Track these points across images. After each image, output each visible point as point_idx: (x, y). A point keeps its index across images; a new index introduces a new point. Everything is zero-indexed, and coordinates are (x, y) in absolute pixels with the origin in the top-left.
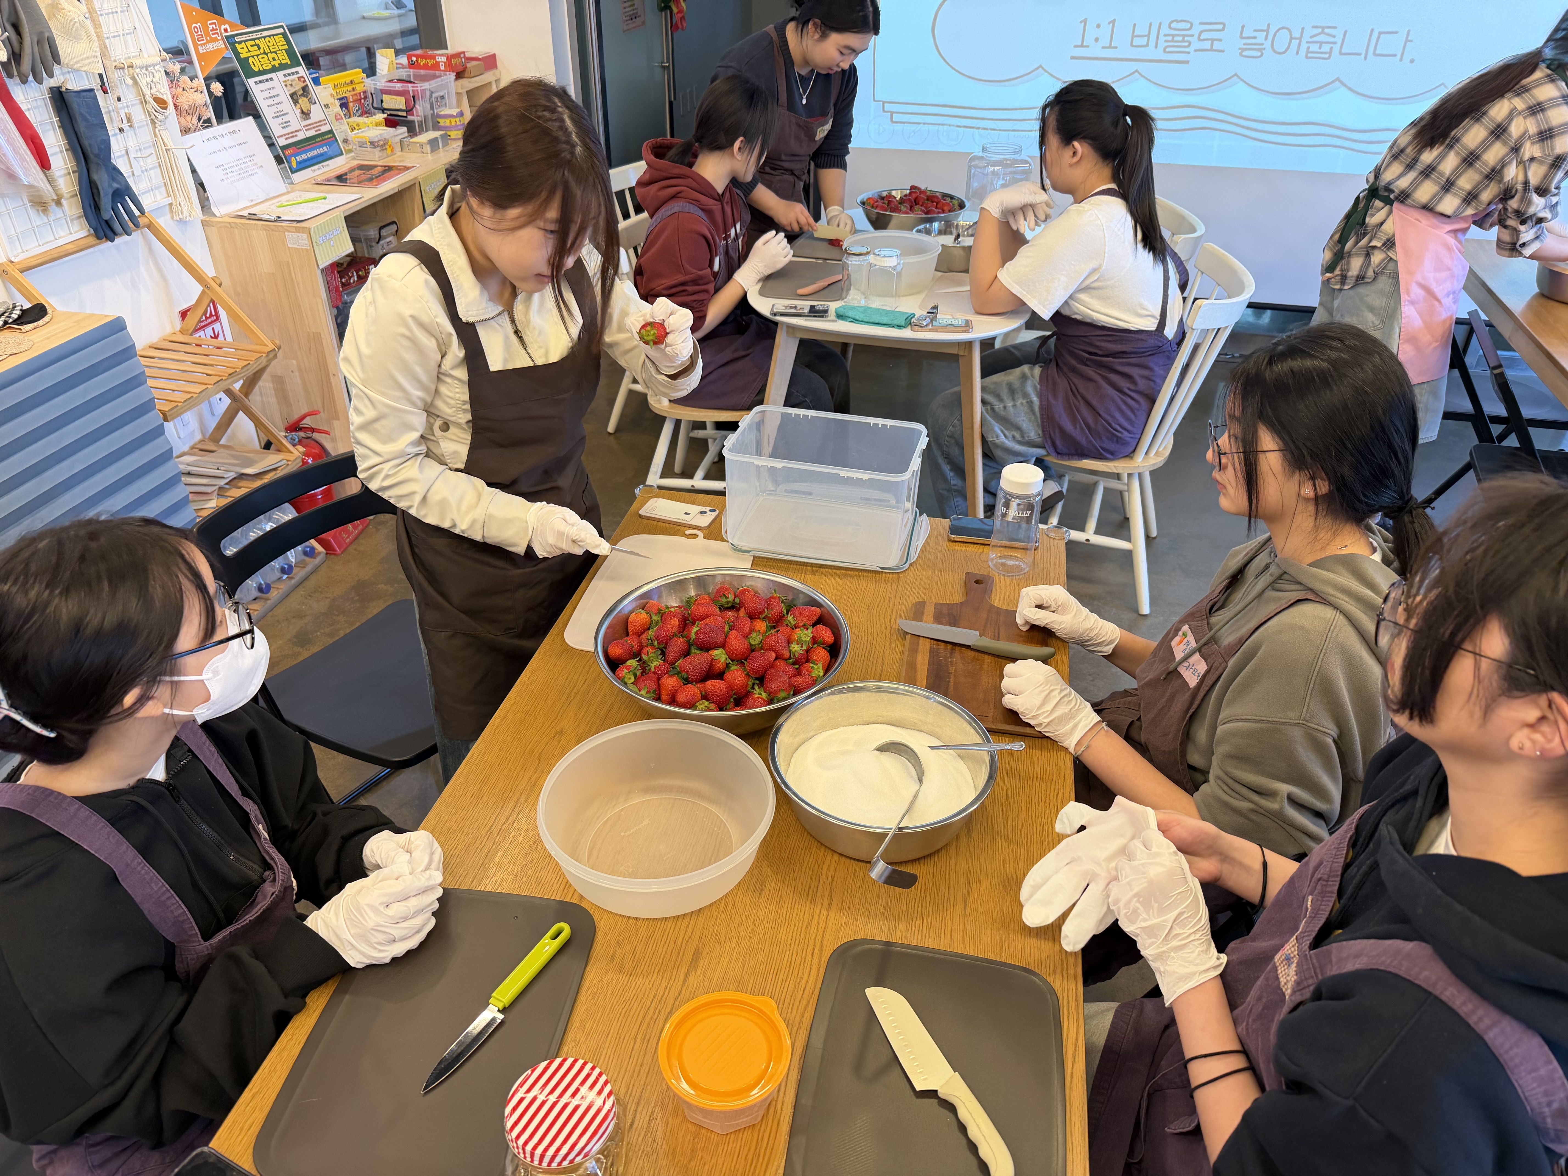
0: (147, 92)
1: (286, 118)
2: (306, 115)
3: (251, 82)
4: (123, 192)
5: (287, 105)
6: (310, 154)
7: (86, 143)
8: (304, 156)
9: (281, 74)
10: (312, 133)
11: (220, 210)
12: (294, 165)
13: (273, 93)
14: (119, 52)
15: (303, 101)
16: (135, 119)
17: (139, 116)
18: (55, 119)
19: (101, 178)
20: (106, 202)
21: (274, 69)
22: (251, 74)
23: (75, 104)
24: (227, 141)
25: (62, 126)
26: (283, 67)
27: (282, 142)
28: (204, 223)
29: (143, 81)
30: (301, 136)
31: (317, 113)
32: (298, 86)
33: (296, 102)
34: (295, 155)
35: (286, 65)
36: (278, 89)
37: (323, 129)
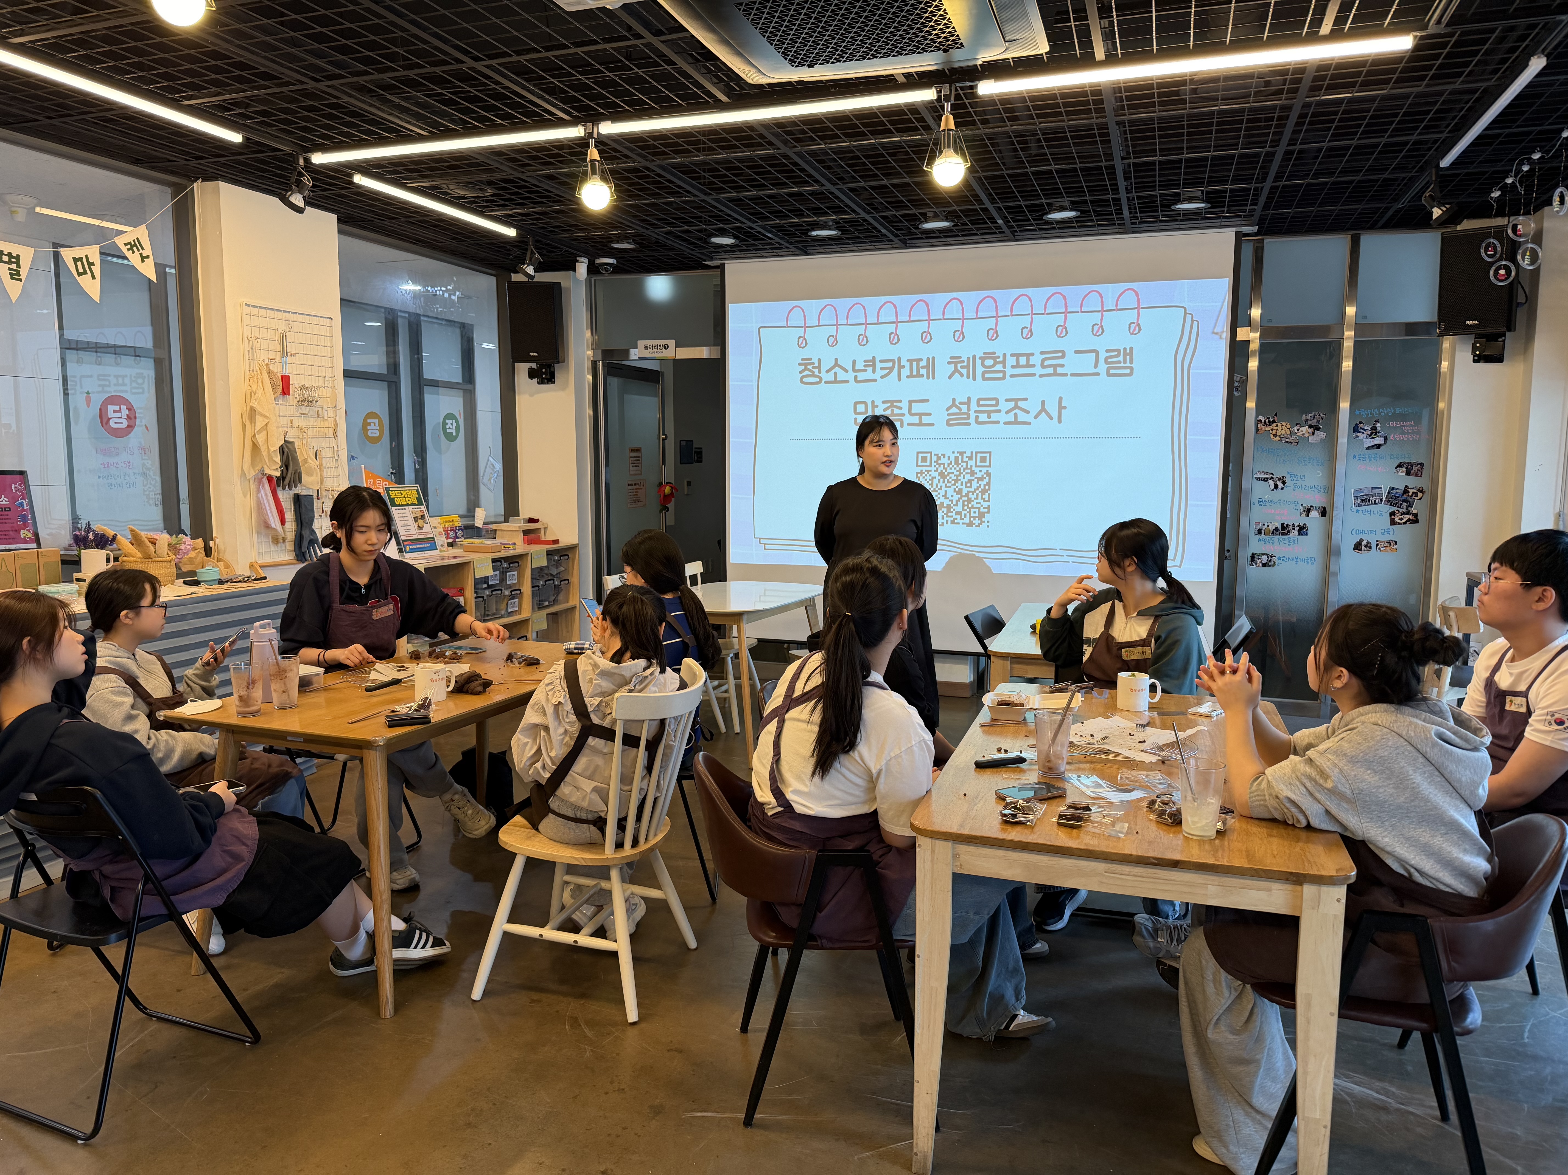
1: (408, 528)
2: (420, 528)
5: (411, 521)
6: (418, 546)
7: (303, 517)
8: (414, 546)
9: (411, 508)
10: (422, 537)
12: (408, 549)
13: (404, 515)
14: (330, 485)
15: (420, 522)
18: (293, 506)
19: (306, 533)
20: (307, 543)
21: (408, 505)
22: (394, 504)
23: (303, 501)
25: (295, 509)
26: (412, 504)
27: (403, 538)
30: (415, 537)
31: (427, 528)
32: (419, 514)
33: (416, 521)
34: (409, 545)
35: (415, 504)
36: (408, 514)
37: (429, 536)
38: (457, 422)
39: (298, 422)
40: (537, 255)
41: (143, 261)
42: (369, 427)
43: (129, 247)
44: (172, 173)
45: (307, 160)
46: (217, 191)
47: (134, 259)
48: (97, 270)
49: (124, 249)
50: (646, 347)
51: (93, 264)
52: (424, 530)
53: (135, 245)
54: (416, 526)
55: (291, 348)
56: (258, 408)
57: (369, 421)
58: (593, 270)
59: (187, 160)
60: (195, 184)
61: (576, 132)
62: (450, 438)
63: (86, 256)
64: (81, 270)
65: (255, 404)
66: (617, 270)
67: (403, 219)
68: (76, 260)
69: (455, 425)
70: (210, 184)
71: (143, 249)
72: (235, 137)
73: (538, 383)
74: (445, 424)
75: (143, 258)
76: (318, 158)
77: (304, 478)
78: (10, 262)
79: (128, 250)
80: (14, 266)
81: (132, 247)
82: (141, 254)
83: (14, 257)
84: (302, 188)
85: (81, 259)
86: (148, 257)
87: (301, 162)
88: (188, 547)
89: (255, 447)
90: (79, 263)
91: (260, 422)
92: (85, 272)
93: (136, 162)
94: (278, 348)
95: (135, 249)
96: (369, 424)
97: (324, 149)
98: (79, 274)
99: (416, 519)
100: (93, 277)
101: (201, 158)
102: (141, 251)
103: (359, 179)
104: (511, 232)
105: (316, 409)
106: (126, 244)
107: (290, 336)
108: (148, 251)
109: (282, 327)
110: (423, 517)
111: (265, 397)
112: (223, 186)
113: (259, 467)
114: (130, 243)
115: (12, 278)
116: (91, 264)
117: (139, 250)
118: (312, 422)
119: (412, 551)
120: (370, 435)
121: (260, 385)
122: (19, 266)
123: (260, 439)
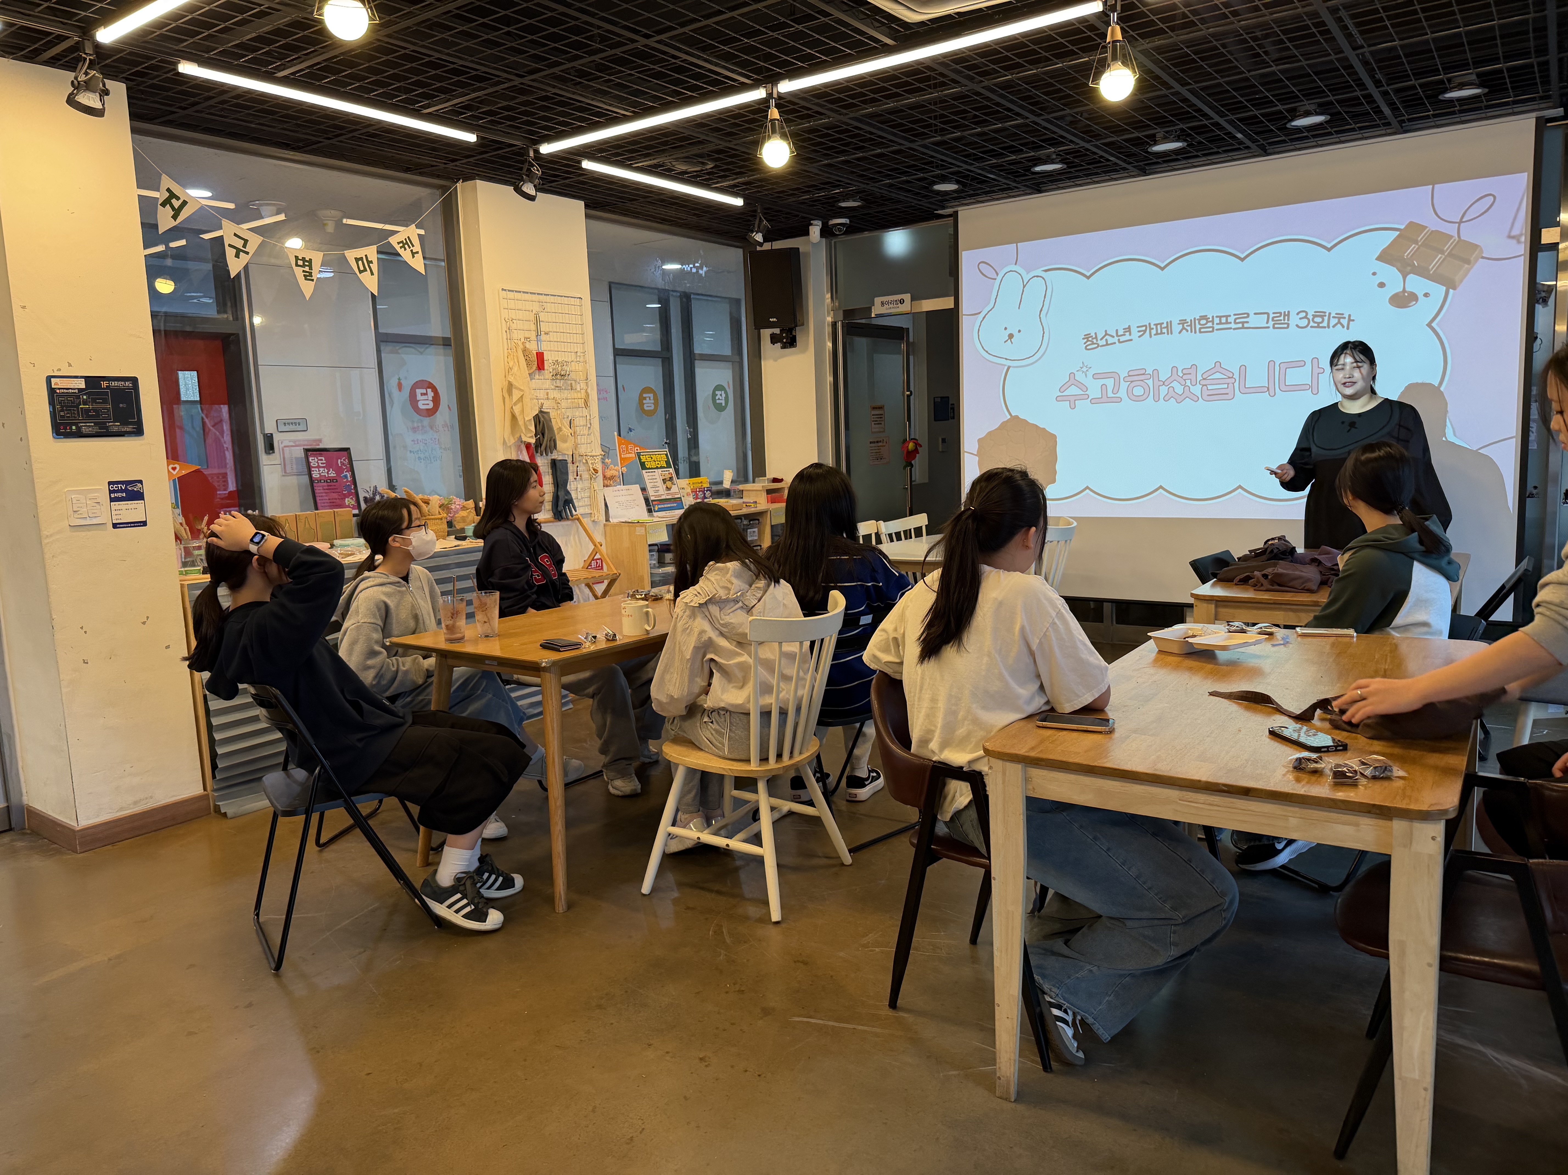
0: (591, 466)
1: (657, 489)
2: (668, 489)
3: (644, 471)
4: (569, 502)
5: (660, 483)
6: (665, 506)
7: (559, 480)
8: (663, 506)
9: (660, 470)
10: (670, 497)
11: (613, 520)
12: (656, 509)
13: (654, 477)
14: (582, 450)
15: (669, 483)
16: (583, 477)
17: (586, 476)
18: (550, 471)
19: (561, 494)
20: (561, 503)
21: (657, 468)
22: (644, 467)
23: (558, 464)
24: (624, 492)
25: (553, 474)
26: (661, 467)
27: (652, 498)
28: (605, 525)
29: (590, 462)
30: (663, 497)
31: (674, 489)
32: (668, 477)
33: (664, 483)
34: (658, 505)
35: (664, 467)
36: (657, 476)
37: (676, 496)
38: (726, 393)
39: (553, 394)
40: (765, 222)
41: (413, 257)
42: (644, 402)
43: (401, 245)
44: (438, 177)
45: (537, 151)
46: (475, 188)
47: (406, 255)
48: (375, 267)
49: (397, 247)
50: (883, 304)
51: (371, 262)
52: (672, 491)
53: (407, 243)
54: (665, 487)
55: (544, 327)
56: (515, 383)
57: (645, 395)
58: (826, 232)
59: (445, 164)
60: (458, 184)
61: (759, 94)
62: (720, 408)
63: (366, 256)
64: (362, 268)
65: (511, 379)
66: (850, 230)
67: (642, 200)
68: (357, 260)
69: (724, 395)
70: (469, 183)
71: (413, 246)
72: (471, 138)
73: (782, 348)
74: (714, 395)
75: (413, 254)
76: (546, 149)
77: (559, 444)
78: (304, 266)
79: (401, 247)
80: (307, 269)
81: (404, 245)
82: (412, 251)
83: (307, 261)
84: (532, 177)
85: (361, 259)
86: (417, 253)
87: (532, 154)
88: (458, 507)
89: (514, 417)
90: (360, 262)
91: (516, 394)
92: (365, 270)
93: (407, 170)
94: (533, 327)
95: (406, 246)
96: (645, 399)
97: (549, 139)
98: (361, 272)
99: (664, 481)
100: (372, 274)
101: (456, 160)
102: (412, 248)
103: (587, 165)
104: (739, 202)
105: (569, 382)
106: (399, 243)
107: (542, 316)
108: (417, 248)
109: (536, 308)
110: (671, 479)
111: (521, 370)
112: (479, 183)
113: (517, 436)
114: (402, 242)
115: (306, 279)
116: (370, 262)
117: (410, 247)
118: (566, 394)
119: (660, 510)
120: (646, 408)
121: (516, 360)
122: (311, 268)
123: (517, 410)
